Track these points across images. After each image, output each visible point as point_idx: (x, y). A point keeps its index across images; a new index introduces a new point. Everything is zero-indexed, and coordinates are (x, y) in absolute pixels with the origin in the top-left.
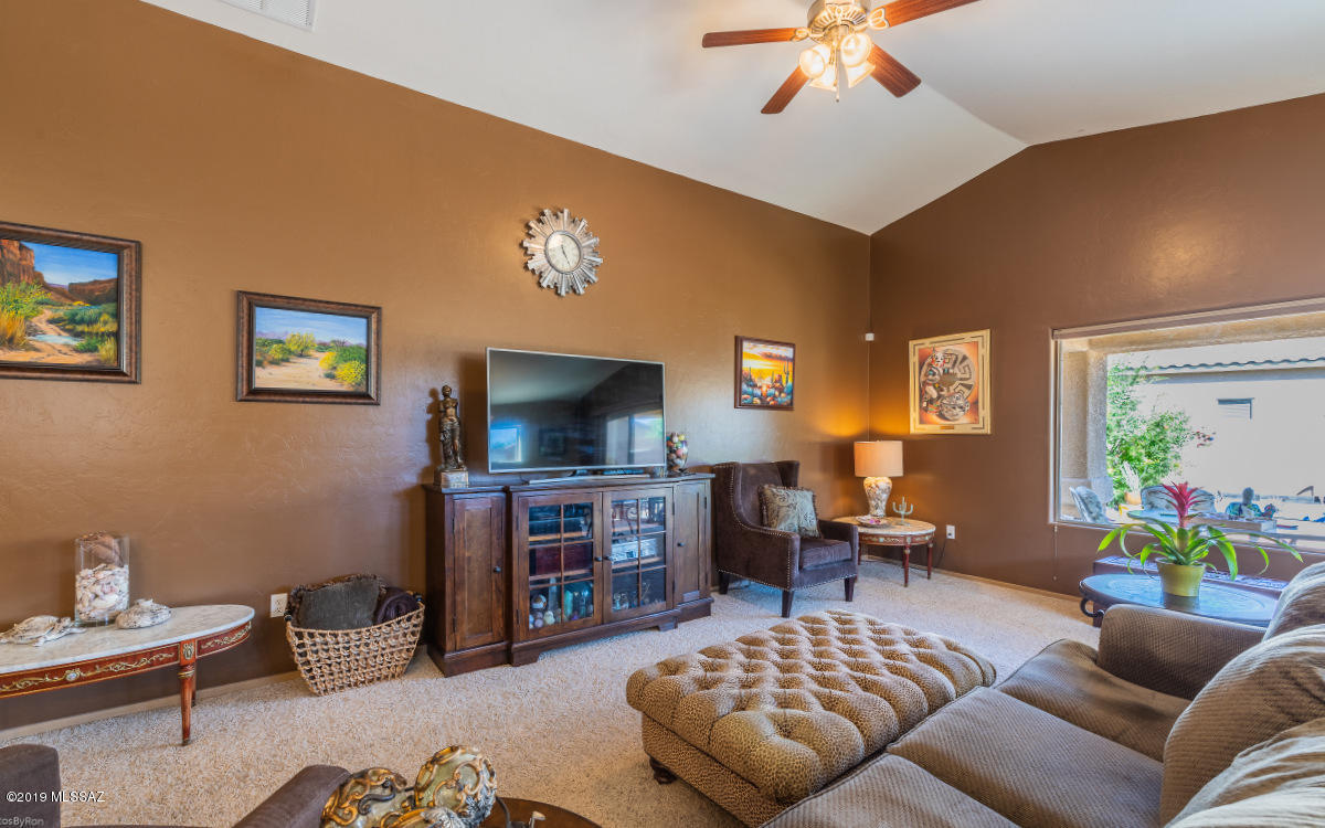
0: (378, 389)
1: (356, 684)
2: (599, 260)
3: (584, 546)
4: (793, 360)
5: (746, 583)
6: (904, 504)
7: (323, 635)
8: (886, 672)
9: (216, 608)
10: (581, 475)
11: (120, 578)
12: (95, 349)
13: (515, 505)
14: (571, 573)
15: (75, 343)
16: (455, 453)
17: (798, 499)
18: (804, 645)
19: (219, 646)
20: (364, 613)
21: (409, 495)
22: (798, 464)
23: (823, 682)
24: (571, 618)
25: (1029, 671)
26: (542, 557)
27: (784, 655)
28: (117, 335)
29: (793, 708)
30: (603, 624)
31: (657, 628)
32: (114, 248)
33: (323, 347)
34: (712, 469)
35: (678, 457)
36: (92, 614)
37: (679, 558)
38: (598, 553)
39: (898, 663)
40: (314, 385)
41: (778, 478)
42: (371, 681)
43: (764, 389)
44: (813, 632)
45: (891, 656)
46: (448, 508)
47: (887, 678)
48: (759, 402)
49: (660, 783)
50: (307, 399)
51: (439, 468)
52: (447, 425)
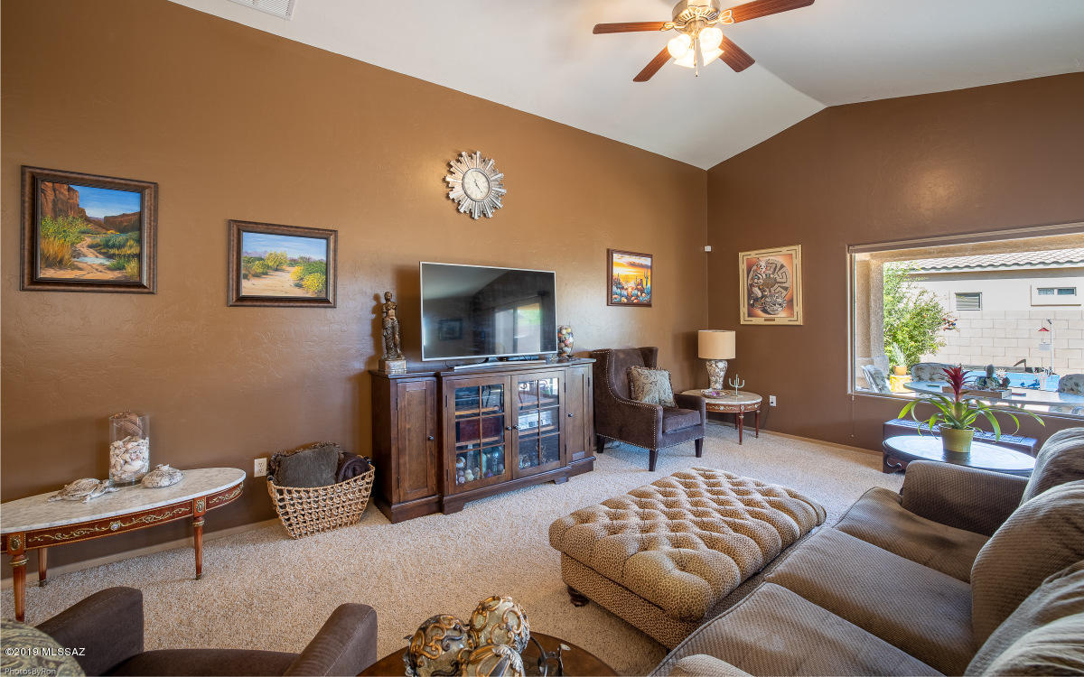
0: (335, 295)
1: (323, 530)
2: (503, 191)
3: (497, 419)
4: (651, 267)
5: (617, 443)
6: (738, 380)
7: (299, 492)
8: (748, 516)
9: (214, 471)
10: (492, 361)
11: (143, 447)
12: (123, 268)
13: (444, 386)
14: (487, 440)
15: (107, 263)
16: (395, 345)
17: (658, 377)
18: (682, 495)
19: (222, 502)
20: (328, 474)
21: (358, 379)
22: (657, 350)
23: (703, 526)
24: (486, 475)
25: (855, 513)
26: (464, 428)
27: (668, 505)
28: (139, 256)
29: (684, 547)
30: (512, 479)
31: (553, 482)
32: (137, 188)
33: (293, 263)
34: (591, 355)
35: (566, 346)
36: (123, 476)
37: (569, 426)
38: (508, 424)
39: (757, 509)
40: (286, 293)
41: (641, 361)
42: (334, 527)
43: (630, 290)
44: (686, 485)
45: (748, 503)
46: (393, 390)
47: (750, 522)
48: (626, 300)
49: (577, 606)
50: (281, 304)
51: (383, 358)
52: (389, 324)
